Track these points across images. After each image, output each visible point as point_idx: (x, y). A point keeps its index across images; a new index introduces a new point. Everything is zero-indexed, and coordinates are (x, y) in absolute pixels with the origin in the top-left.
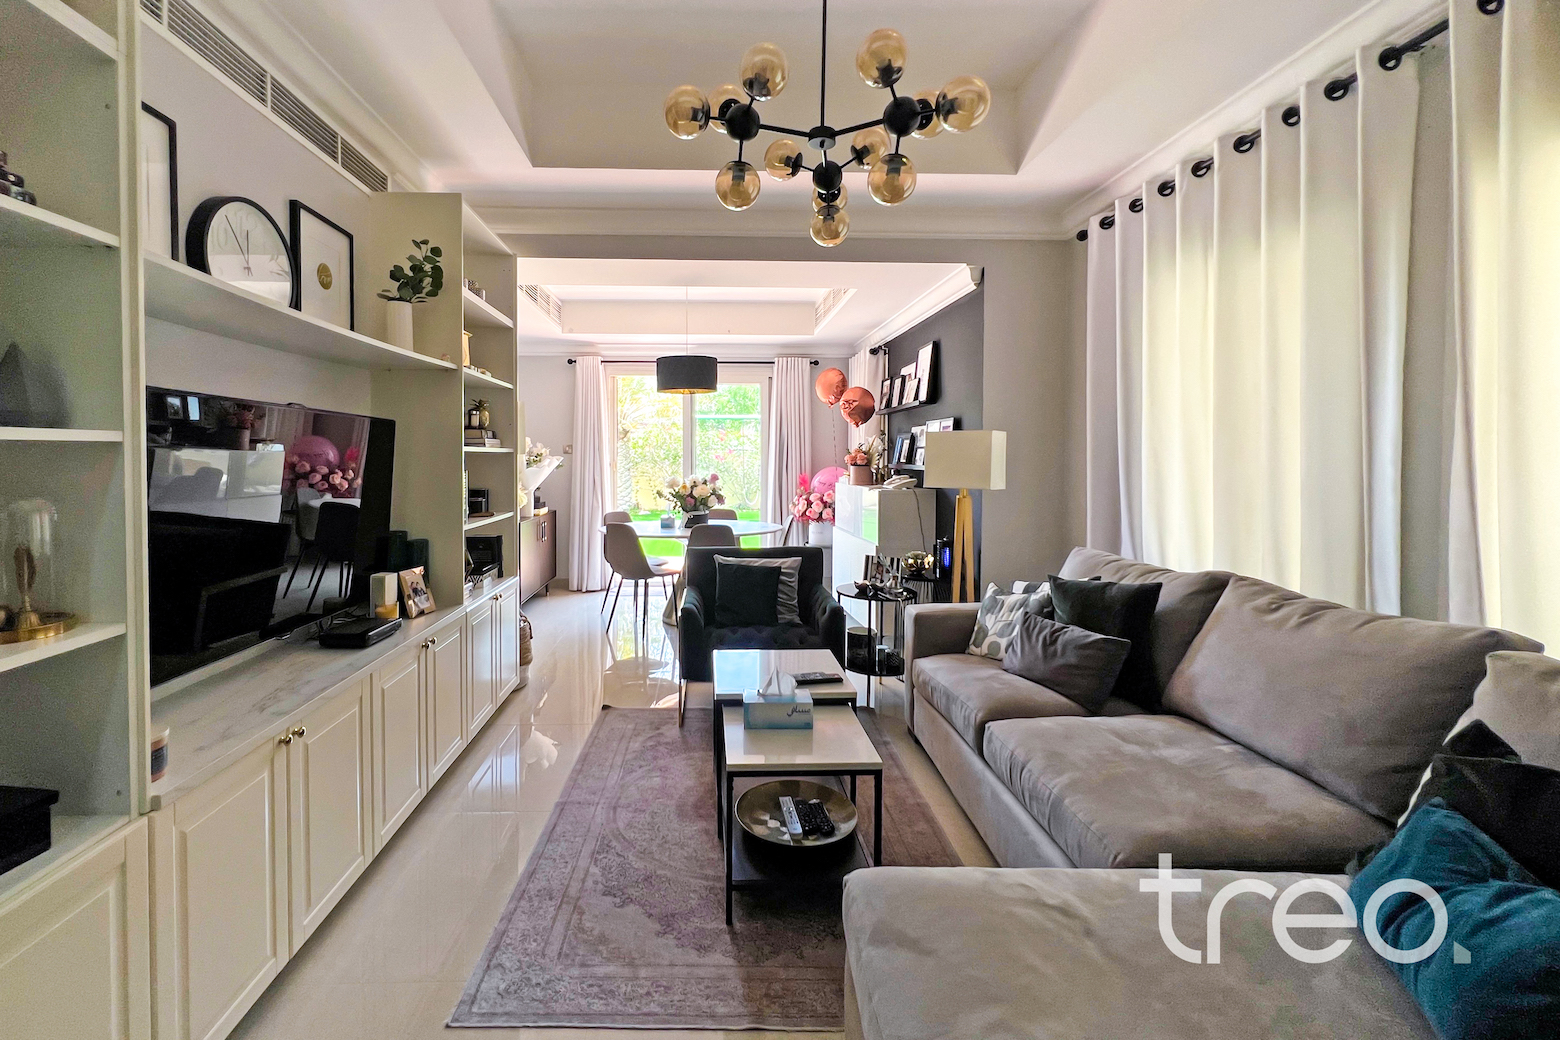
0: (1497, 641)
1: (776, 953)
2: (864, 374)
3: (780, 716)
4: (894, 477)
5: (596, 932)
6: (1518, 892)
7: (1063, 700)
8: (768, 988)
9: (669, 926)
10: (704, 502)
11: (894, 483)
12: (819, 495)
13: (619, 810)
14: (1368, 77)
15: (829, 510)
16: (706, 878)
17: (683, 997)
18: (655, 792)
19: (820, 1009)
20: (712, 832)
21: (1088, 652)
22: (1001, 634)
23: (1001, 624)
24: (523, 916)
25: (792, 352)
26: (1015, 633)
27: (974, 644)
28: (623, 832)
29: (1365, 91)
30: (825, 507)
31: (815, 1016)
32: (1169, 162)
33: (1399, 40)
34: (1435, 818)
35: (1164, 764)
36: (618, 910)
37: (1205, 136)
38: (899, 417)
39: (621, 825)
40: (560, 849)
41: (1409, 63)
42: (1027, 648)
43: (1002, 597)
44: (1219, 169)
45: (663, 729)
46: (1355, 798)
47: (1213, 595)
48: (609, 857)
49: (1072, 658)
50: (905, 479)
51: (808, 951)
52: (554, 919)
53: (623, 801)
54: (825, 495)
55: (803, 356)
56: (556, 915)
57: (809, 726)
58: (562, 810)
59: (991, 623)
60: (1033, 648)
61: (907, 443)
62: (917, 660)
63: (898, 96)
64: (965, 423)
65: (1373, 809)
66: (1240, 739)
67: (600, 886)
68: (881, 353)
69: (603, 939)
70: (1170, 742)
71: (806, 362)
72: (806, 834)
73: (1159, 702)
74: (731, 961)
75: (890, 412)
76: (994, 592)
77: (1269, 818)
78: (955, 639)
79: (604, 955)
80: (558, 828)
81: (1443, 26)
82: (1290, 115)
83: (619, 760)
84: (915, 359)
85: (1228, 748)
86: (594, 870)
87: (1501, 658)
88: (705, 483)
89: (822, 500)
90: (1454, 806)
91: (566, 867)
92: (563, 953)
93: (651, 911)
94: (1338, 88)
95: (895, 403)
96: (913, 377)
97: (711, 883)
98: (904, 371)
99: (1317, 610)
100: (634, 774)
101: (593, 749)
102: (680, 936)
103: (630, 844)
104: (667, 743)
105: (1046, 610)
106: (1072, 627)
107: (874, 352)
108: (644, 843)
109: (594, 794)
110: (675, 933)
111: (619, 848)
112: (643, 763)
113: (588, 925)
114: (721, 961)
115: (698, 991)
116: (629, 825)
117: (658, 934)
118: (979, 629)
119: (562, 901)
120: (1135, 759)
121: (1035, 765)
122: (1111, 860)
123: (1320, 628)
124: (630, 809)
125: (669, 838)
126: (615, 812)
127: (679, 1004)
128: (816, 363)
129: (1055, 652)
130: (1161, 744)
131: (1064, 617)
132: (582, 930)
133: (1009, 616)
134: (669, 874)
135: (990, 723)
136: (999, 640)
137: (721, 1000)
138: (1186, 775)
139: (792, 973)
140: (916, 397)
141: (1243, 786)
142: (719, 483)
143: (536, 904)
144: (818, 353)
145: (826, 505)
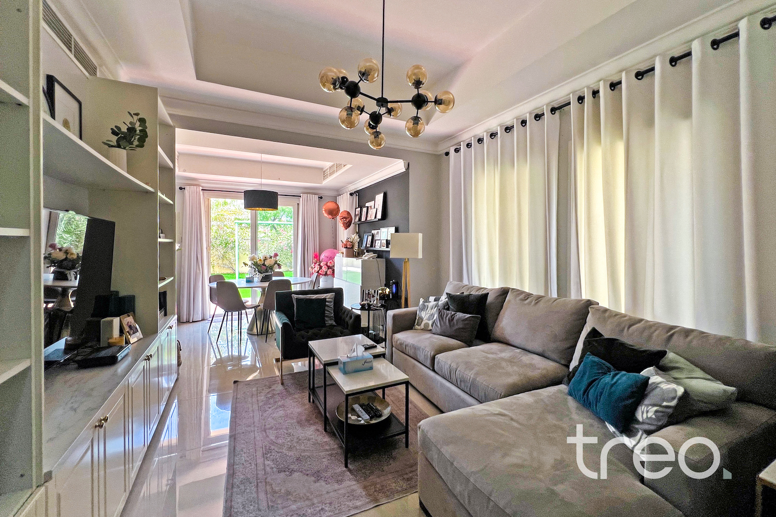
0: (589, 303)
1: (372, 473)
2: (346, 204)
3: (359, 365)
4: (366, 254)
5: (283, 491)
6: (616, 375)
7: (459, 342)
8: (375, 488)
9: (318, 476)
10: (271, 268)
11: (367, 256)
12: (325, 263)
13: (267, 431)
14: (547, 115)
15: (330, 270)
16: (327, 450)
17: (339, 505)
18: (283, 418)
19: (400, 489)
20: (320, 430)
21: (466, 322)
22: (429, 320)
23: (429, 315)
24: (238, 496)
25: (310, 191)
26: (435, 318)
27: (417, 324)
28: (275, 441)
29: (547, 119)
30: (328, 269)
31: (398, 492)
32: (481, 130)
33: (556, 106)
34: (589, 359)
35: (502, 359)
36: (290, 477)
37: (494, 123)
38: (365, 227)
39: (273, 438)
40: (243, 458)
41: (557, 112)
42: (442, 323)
43: (427, 304)
44: (500, 137)
45: (273, 387)
46: (558, 360)
47: (503, 297)
48: (273, 454)
49: (460, 325)
50: (371, 255)
51: (385, 468)
52: (257, 492)
53: (268, 426)
54: (329, 262)
55: (315, 194)
56: (257, 490)
57: (371, 368)
58: (235, 439)
59: (424, 315)
60: (445, 323)
61: (370, 238)
62: (395, 335)
63: (419, 92)
64: (400, 229)
65: (563, 362)
66: (520, 347)
67: (275, 469)
68: (355, 195)
69: (288, 493)
70: (501, 351)
71: (317, 197)
72: (371, 418)
73: (490, 338)
74: (354, 483)
75: (360, 223)
76: (423, 302)
77: (539, 371)
78: (408, 323)
79: (293, 500)
80: (237, 448)
81: (569, 104)
82: (524, 123)
83: (256, 407)
84: (373, 199)
85: (518, 350)
86: (267, 462)
87: (592, 307)
88: (271, 257)
89: (327, 265)
90: (593, 354)
91: (251, 465)
92: (270, 506)
93: (307, 473)
94: (538, 117)
95: (363, 219)
96: (373, 207)
97: (330, 452)
98: (367, 205)
99: (539, 298)
100: (268, 412)
101: (238, 405)
102: (326, 479)
103: (282, 445)
104: (278, 394)
105: (446, 307)
106: (458, 313)
107: (351, 194)
108: (289, 443)
109: (250, 426)
110: (323, 479)
111: (276, 449)
112: (270, 406)
113: (277, 489)
114: (350, 483)
115: (345, 500)
116: (277, 437)
117: (315, 482)
118: (419, 318)
119: (257, 482)
120: (494, 359)
121: (461, 368)
122: (499, 396)
123: (542, 304)
124: (273, 429)
125: (300, 438)
126: (266, 433)
127: (339, 508)
128: (321, 198)
129: (454, 323)
130: (499, 353)
131: (455, 309)
132: (275, 492)
133: (431, 311)
134: (308, 454)
135: (437, 356)
136: (428, 322)
137: (357, 500)
138: (511, 361)
139: (382, 478)
140: (375, 217)
141: (528, 362)
142: (278, 258)
143: (243, 488)
144: (323, 193)
145: (329, 267)
